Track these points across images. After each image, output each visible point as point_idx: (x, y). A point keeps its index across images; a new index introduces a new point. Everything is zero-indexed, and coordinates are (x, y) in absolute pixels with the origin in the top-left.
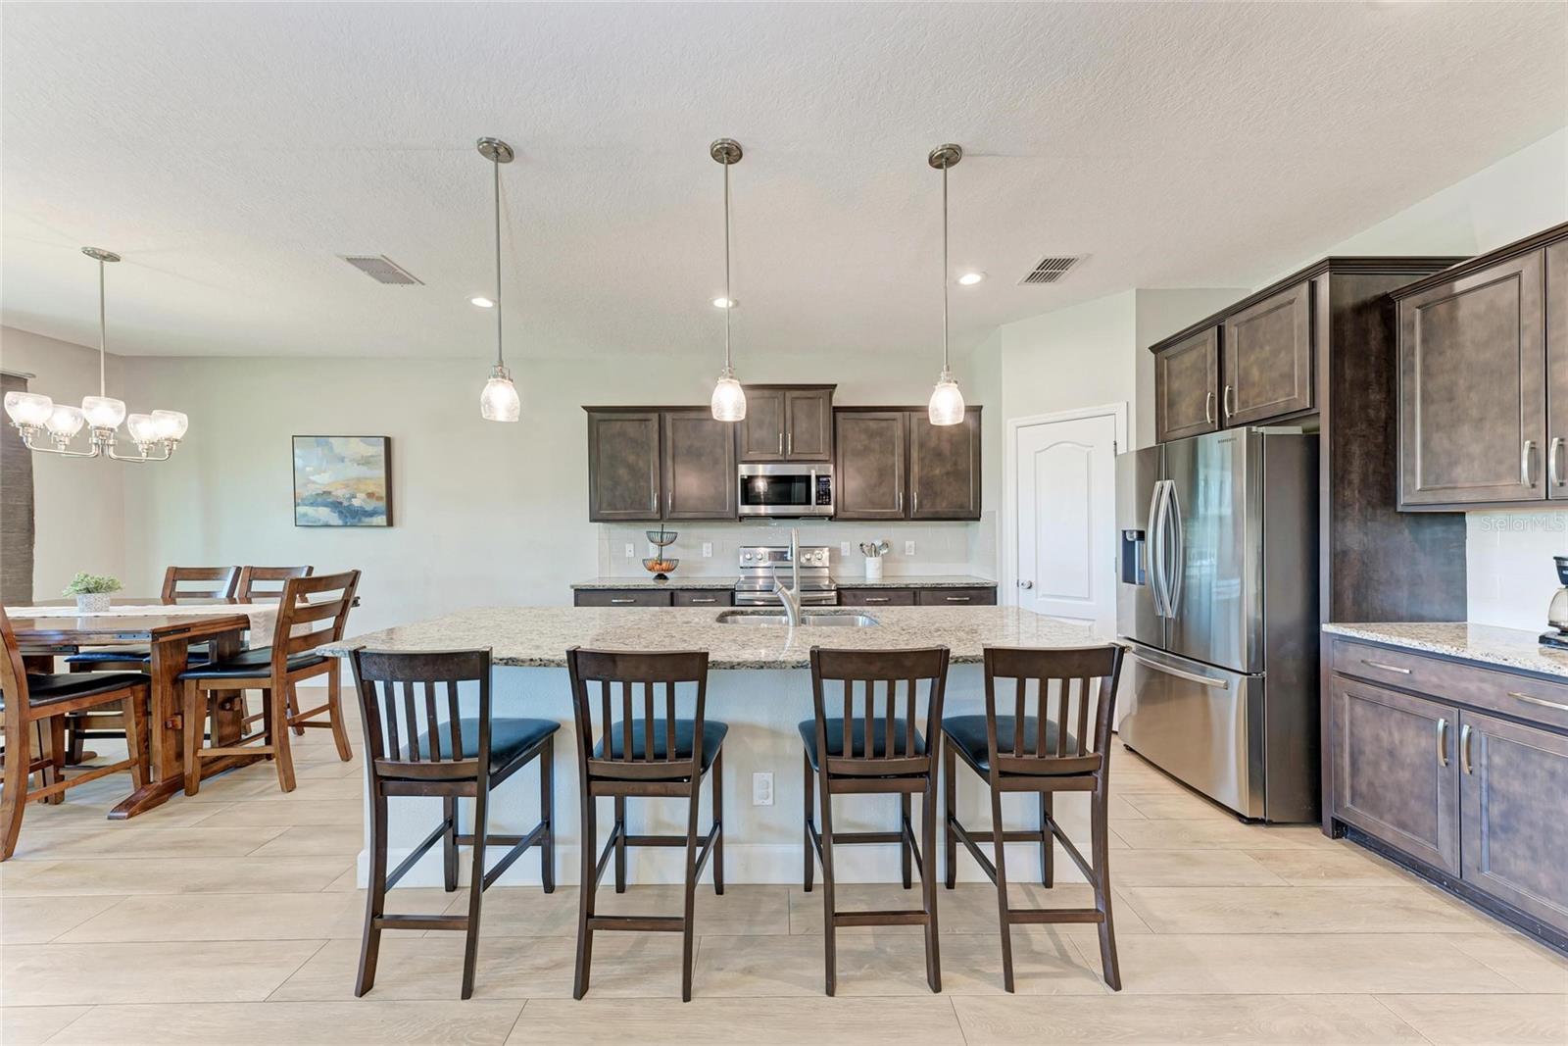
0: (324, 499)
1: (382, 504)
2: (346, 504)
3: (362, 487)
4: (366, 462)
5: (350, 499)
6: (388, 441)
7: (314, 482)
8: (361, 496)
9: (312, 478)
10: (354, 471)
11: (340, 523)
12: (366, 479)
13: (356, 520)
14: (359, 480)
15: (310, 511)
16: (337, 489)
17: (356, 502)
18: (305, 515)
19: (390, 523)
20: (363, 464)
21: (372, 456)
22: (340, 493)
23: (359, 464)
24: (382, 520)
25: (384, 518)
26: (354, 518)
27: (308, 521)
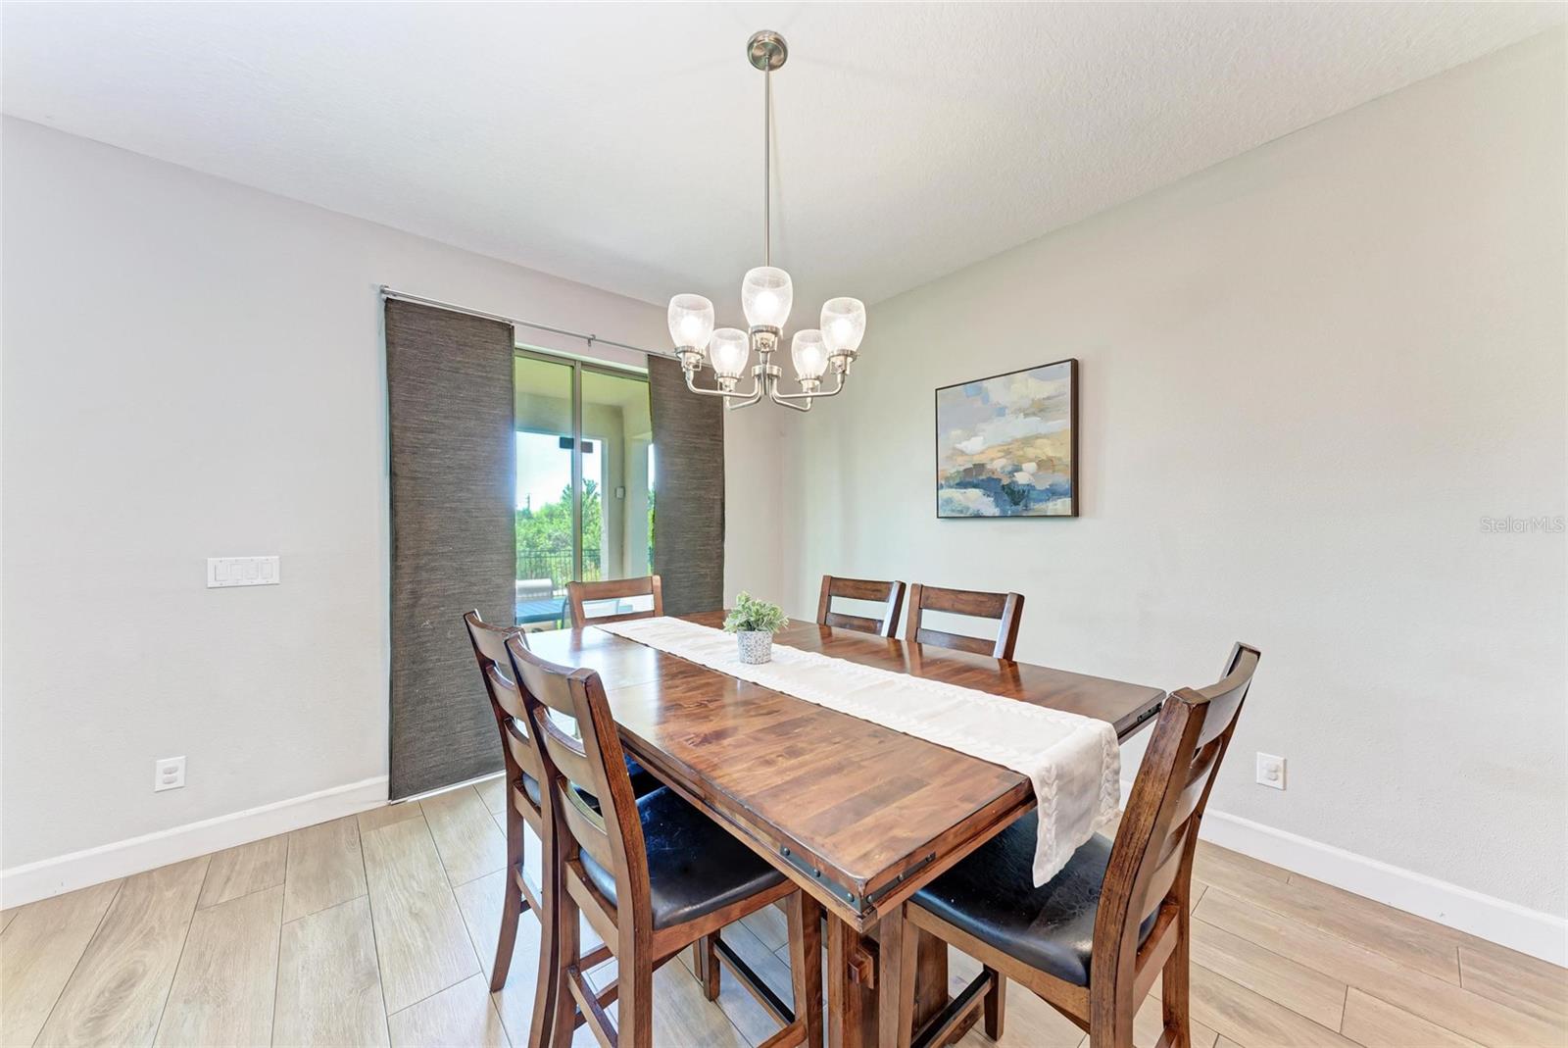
0: (973, 478)
1: (1064, 479)
2: (1005, 481)
3: (1030, 452)
4: (1040, 409)
5: (1011, 474)
6: (1075, 366)
7: (962, 453)
8: (1030, 467)
9: (958, 446)
10: (1020, 427)
11: (996, 512)
12: (1037, 437)
13: (1020, 507)
14: (1027, 441)
15: (957, 495)
16: (992, 460)
17: (1022, 479)
18: (949, 501)
19: (1076, 512)
20: (1034, 414)
21: (1048, 398)
22: (998, 465)
23: (1026, 415)
24: (1063, 505)
25: (1068, 501)
26: (1016, 504)
27: (953, 511)
